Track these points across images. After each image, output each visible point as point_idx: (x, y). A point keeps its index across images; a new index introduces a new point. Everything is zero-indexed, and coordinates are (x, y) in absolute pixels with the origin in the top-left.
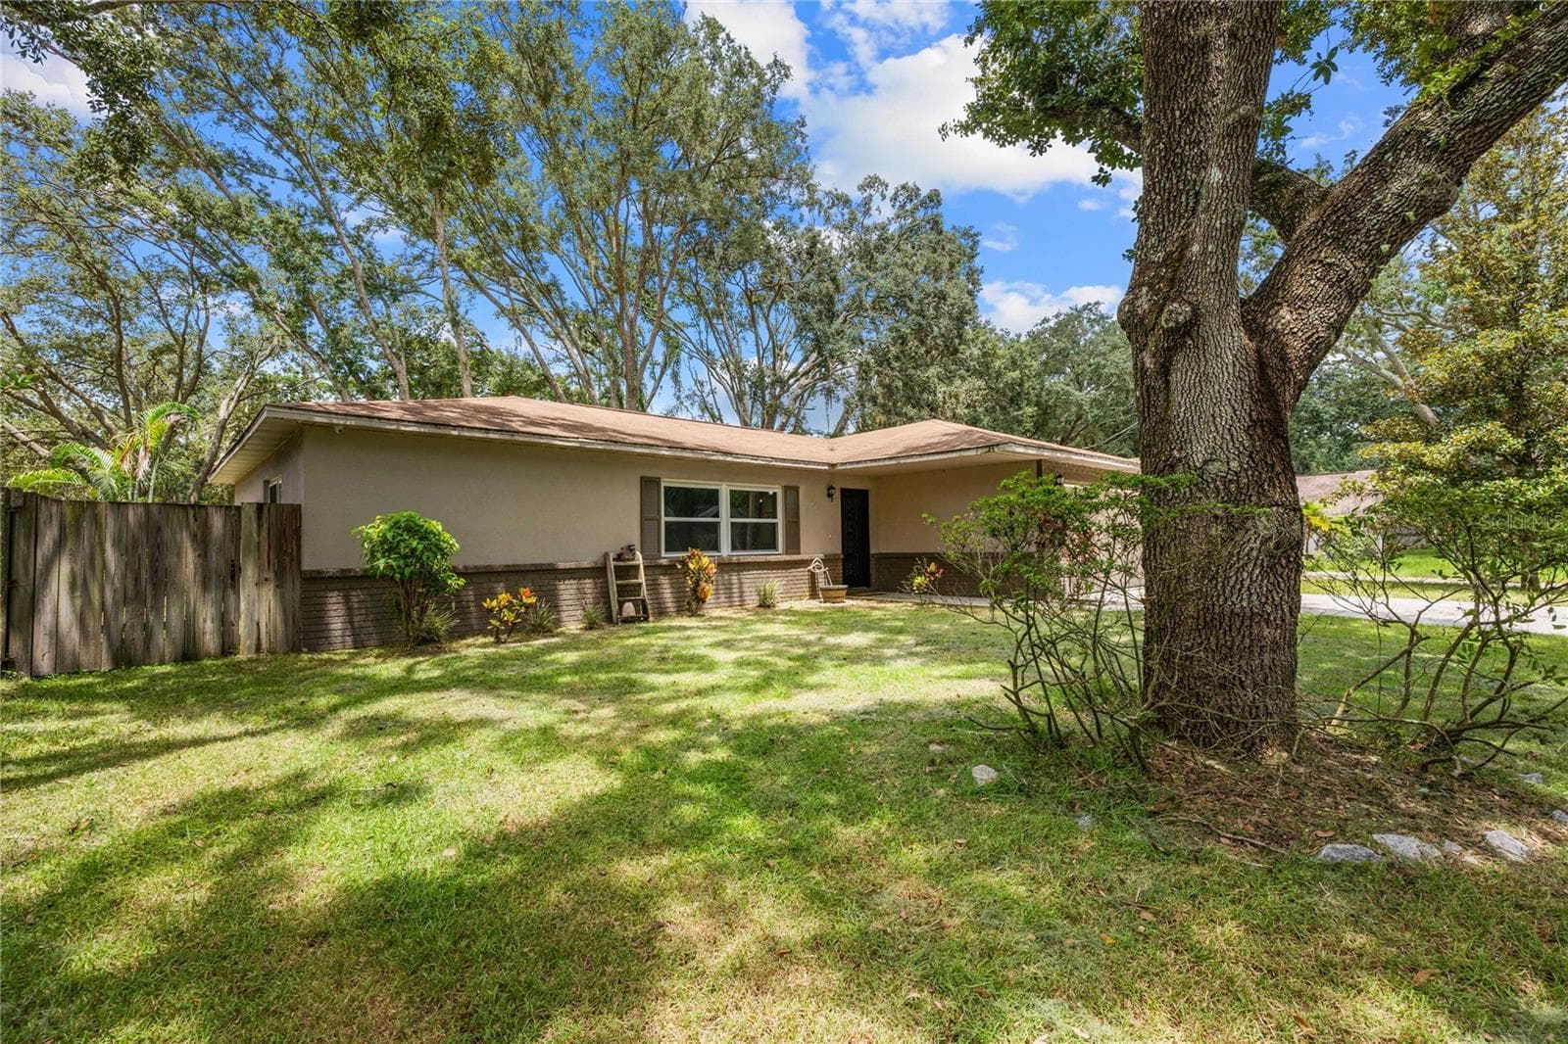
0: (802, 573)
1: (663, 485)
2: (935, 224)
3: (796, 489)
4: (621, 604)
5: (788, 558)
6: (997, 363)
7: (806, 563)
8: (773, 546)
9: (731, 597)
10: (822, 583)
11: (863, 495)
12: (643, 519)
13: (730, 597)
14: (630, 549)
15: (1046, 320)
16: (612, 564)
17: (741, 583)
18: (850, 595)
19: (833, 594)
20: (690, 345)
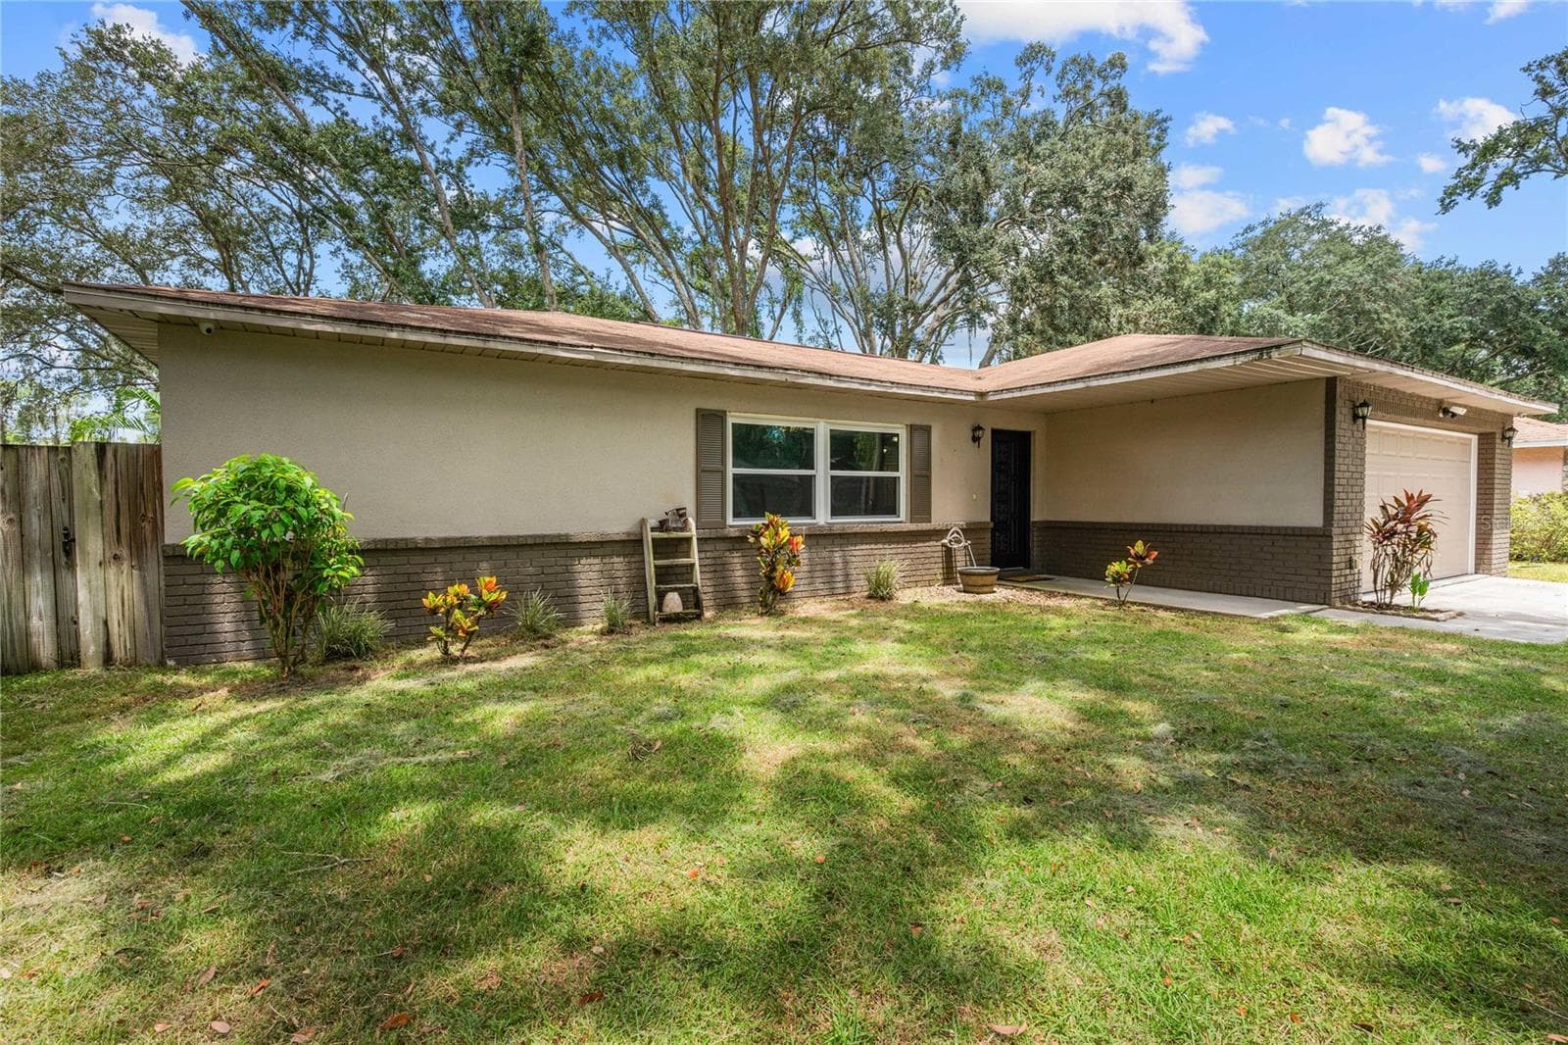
0: (933, 548)
1: (731, 421)
2: (1117, 99)
3: (927, 430)
4: (661, 596)
5: (913, 527)
6: (1186, 282)
7: (940, 533)
8: (892, 510)
9: (833, 584)
10: (961, 563)
11: (1023, 439)
12: (701, 471)
13: (830, 580)
14: (680, 513)
15: (1250, 229)
16: (650, 535)
17: (846, 563)
18: (1003, 579)
19: (980, 581)
20: (810, 276)
